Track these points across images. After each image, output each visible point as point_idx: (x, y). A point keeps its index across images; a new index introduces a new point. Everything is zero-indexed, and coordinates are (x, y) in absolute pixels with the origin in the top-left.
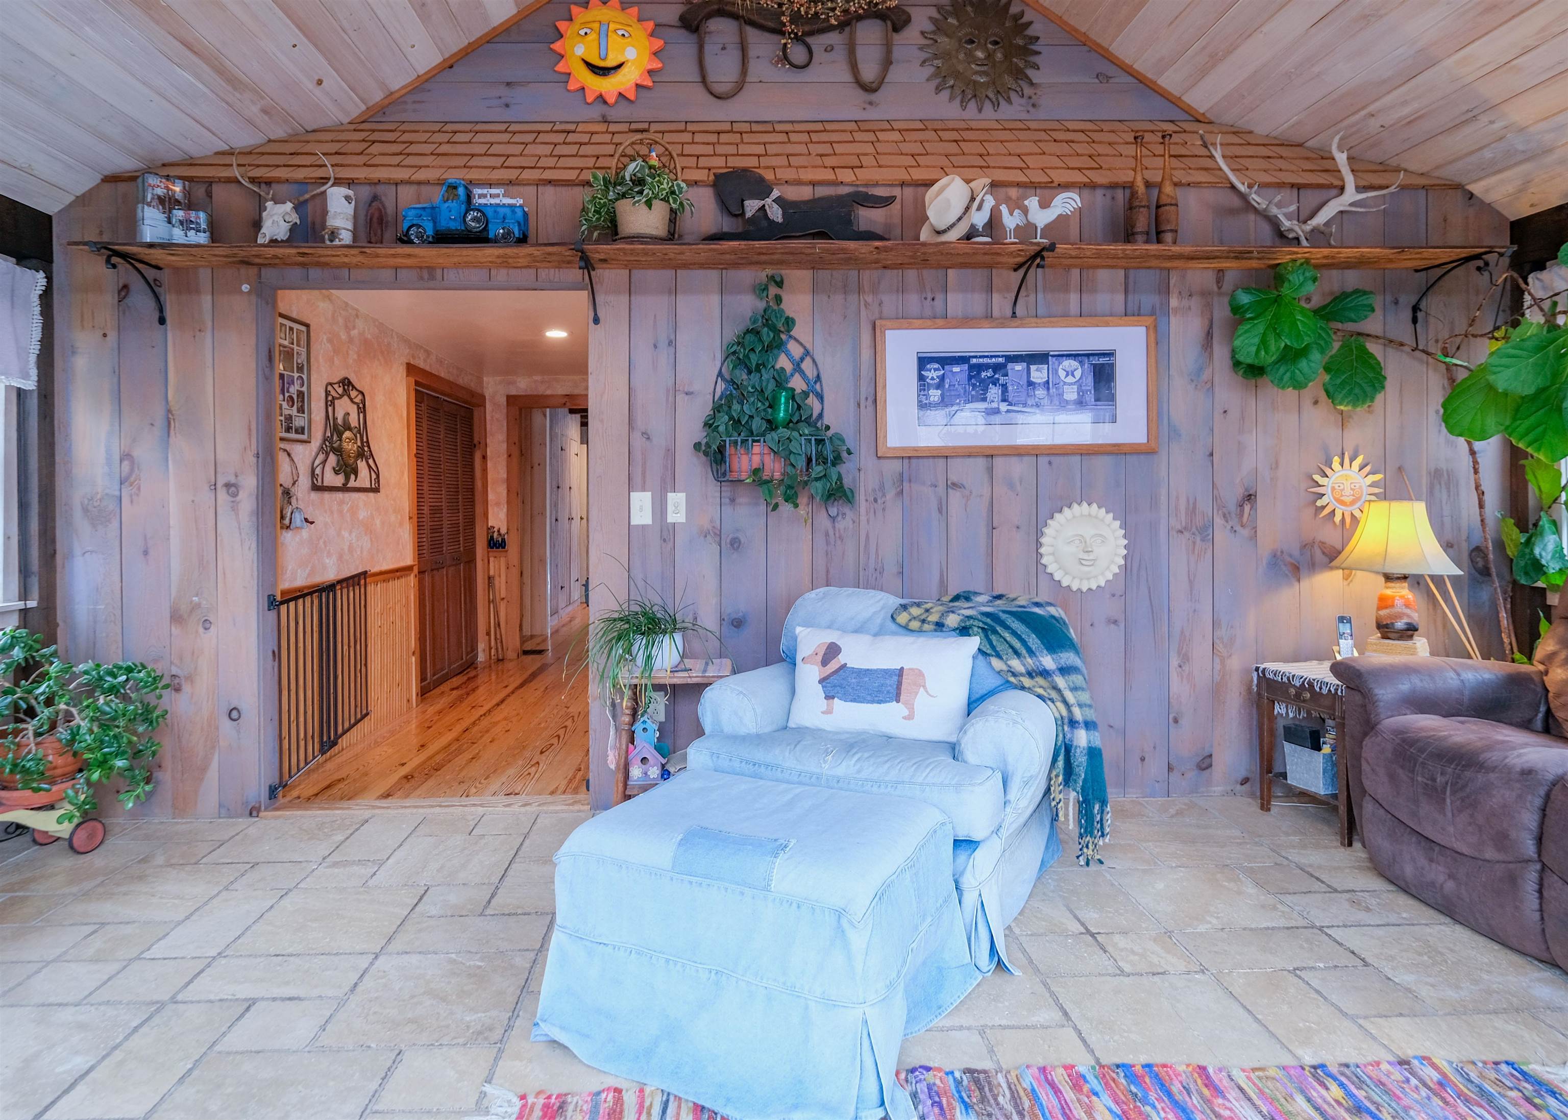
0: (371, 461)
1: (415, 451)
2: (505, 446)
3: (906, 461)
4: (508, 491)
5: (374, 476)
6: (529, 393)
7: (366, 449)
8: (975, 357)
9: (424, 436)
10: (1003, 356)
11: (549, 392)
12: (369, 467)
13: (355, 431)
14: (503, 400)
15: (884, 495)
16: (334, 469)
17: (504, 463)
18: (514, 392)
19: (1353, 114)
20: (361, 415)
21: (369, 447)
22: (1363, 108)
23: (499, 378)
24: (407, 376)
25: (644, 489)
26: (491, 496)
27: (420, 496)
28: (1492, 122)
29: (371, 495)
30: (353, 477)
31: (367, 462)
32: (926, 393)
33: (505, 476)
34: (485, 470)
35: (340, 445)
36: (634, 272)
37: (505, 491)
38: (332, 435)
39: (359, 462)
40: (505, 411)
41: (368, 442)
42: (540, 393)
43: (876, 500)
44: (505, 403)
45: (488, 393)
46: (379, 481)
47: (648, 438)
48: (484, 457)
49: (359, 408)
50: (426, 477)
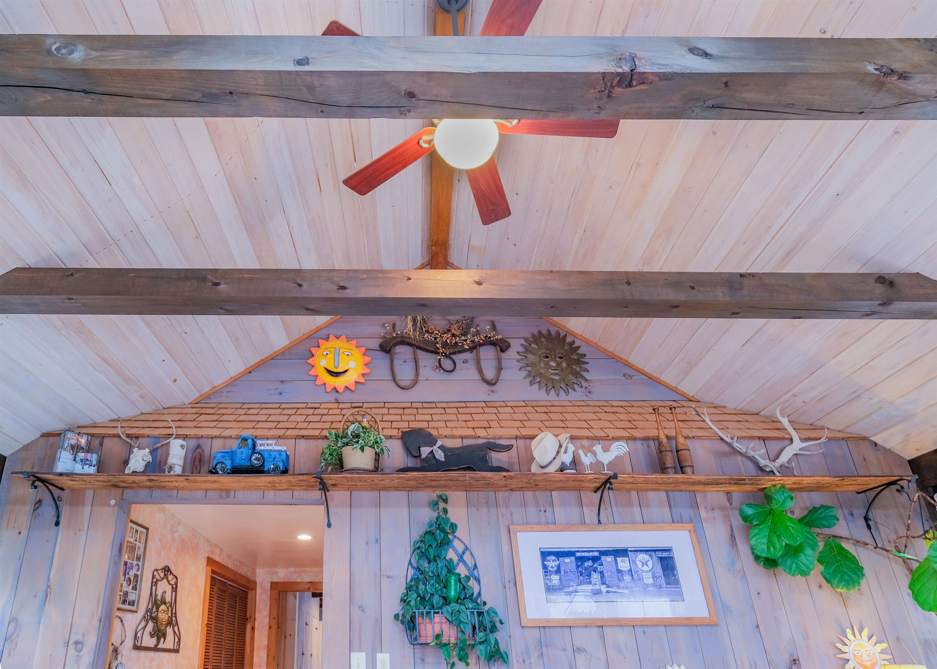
0: (176, 628)
1: (206, 622)
2: (267, 619)
3: (542, 630)
4: (268, 655)
5: (177, 640)
6: (286, 580)
7: (174, 618)
8: (579, 551)
9: (214, 611)
10: (597, 551)
11: (299, 580)
12: (175, 633)
13: (168, 605)
14: (268, 586)
15: (529, 657)
16: (150, 633)
17: (266, 633)
18: (275, 580)
19: (783, 395)
20: (174, 593)
21: (176, 618)
22: (789, 391)
23: (267, 569)
24: (207, 566)
25: (360, 650)
26: (256, 659)
27: (206, 657)
28: (871, 399)
29: (173, 655)
30: (162, 639)
31: (173, 629)
32: (549, 577)
33: (266, 643)
34: (253, 638)
35: (157, 615)
36: (353, 493)
37: (266, 655)
38: (152, 608)
39: (168, 628)
40: (269, 593)
41: (175, 613)
42: (293, 581)
43: (524, 662)
44: (269, 588)
45: (258, 580)
46: (179, 644)
47: (363, 610)
48: (253, 628)
49: (173, 588)
50: (212, 643)
